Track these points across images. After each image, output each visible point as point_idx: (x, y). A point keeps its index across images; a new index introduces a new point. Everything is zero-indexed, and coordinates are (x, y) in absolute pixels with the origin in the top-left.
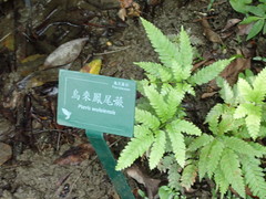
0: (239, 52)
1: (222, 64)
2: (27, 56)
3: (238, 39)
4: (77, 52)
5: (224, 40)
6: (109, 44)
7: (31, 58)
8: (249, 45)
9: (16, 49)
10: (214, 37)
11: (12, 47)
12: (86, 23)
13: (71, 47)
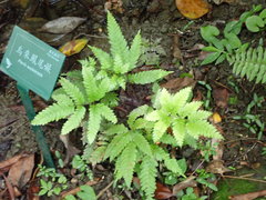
0: (191, 72)
1: (161, 74)
2: (33, 16)
3: (196, 61)
4: (72, 27)
5: (186, 59)
6: (100, 30)
7: (35, 19)
8: (203, 70)
9: (27, 7)
10: (177, 53)
11: (24, 5)
12: (92, 7)
13: (70, 22)
